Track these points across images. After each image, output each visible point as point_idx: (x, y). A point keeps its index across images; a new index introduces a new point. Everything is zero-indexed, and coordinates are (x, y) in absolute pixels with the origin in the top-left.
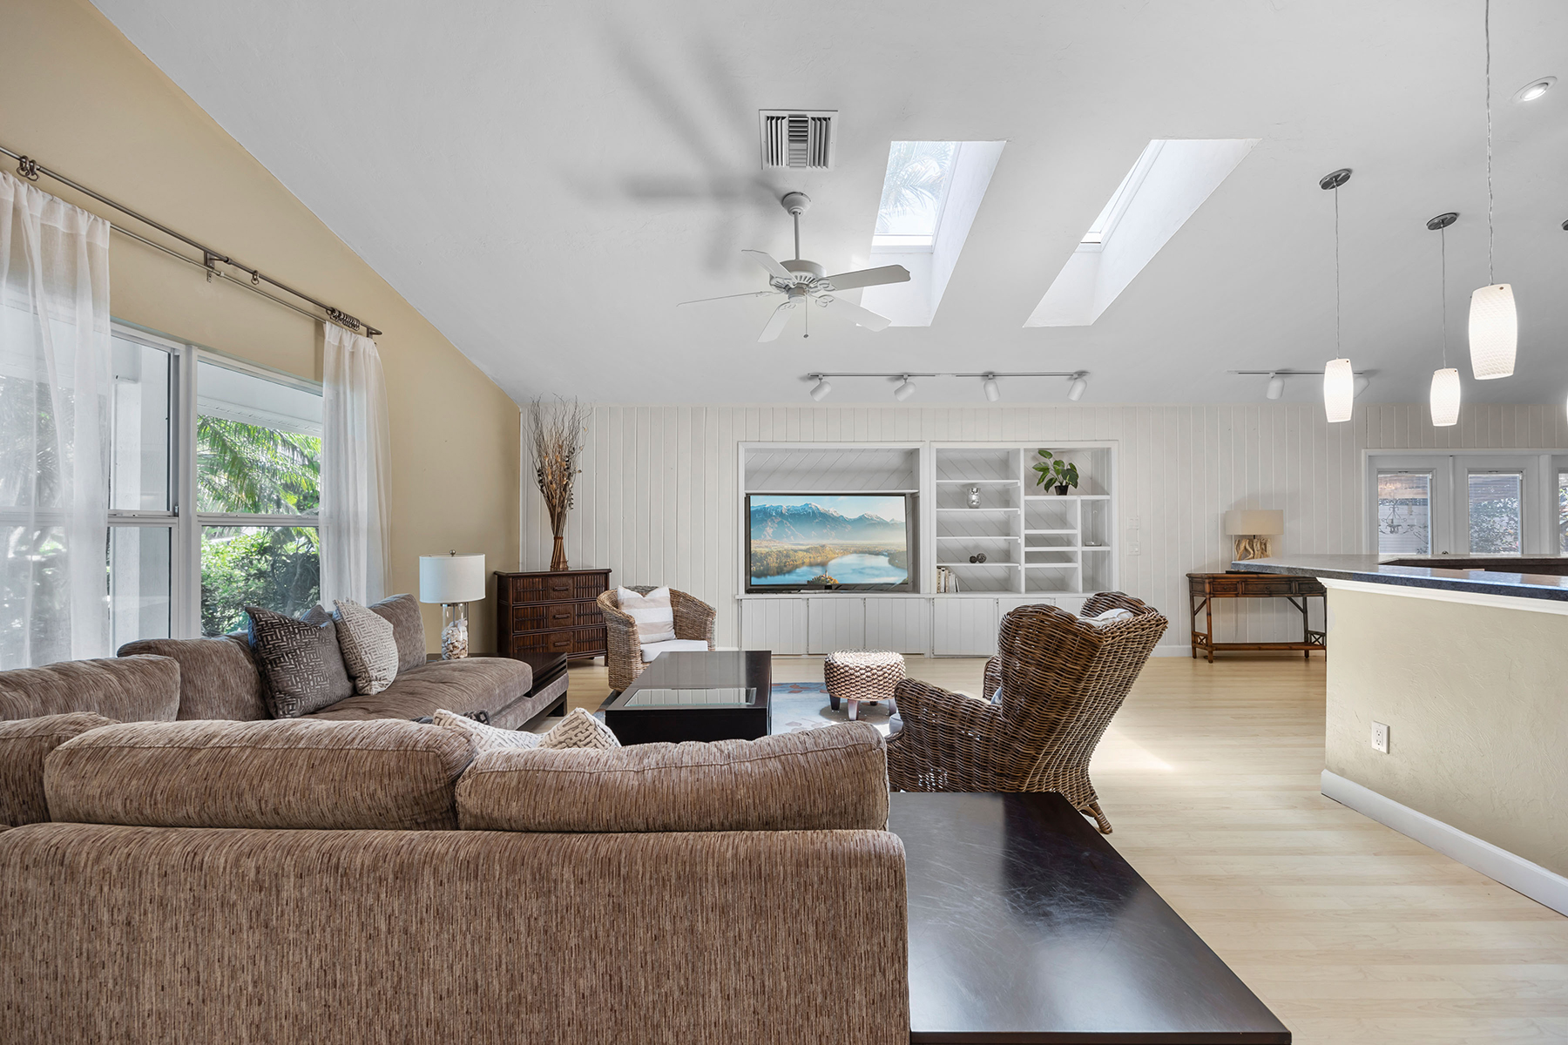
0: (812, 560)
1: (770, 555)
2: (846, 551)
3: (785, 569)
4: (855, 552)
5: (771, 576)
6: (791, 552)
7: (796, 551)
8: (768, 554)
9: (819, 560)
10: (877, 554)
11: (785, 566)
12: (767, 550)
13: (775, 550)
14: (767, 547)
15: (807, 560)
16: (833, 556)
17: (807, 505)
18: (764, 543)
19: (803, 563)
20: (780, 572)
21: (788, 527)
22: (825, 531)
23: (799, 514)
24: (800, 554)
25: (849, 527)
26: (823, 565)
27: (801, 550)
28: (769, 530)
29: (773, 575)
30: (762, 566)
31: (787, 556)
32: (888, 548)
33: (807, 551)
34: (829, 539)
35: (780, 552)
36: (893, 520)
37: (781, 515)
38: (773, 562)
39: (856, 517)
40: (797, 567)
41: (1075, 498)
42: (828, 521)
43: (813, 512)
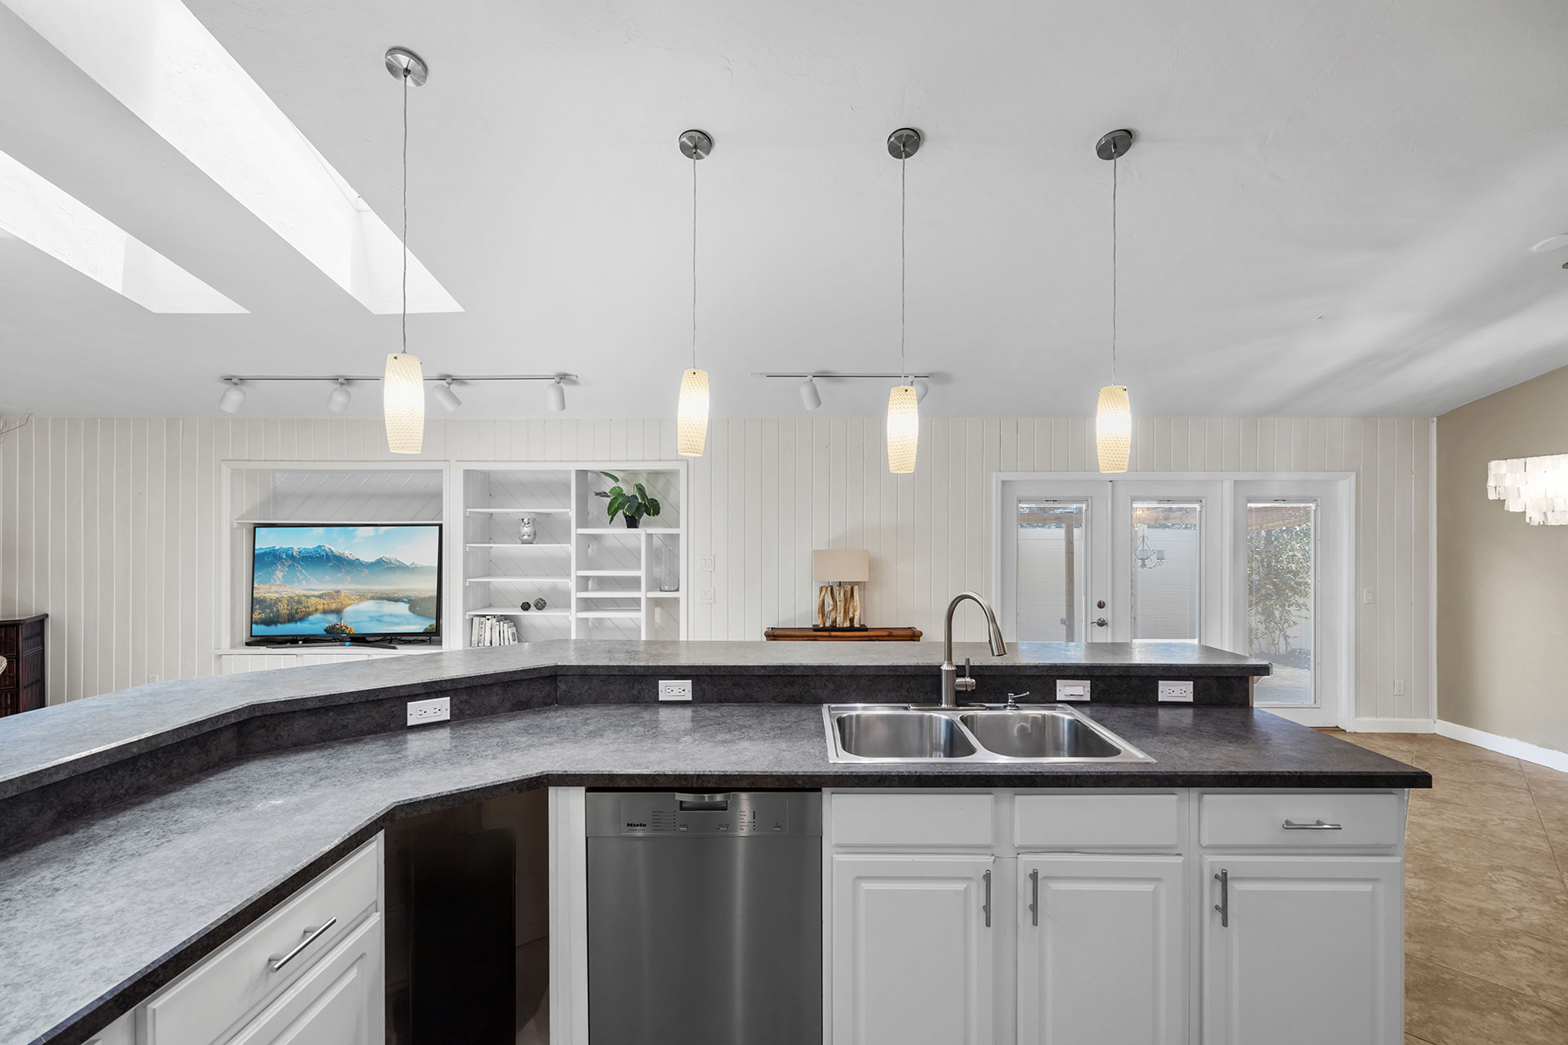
0: (326, 606)
1: (280, 601)
2: (362, 597)
3: (297, 616)
4: (373, 598)
5: (281, 623)
6: (303, 598)
7: (308, 597)
8: (278, 600)
9: (334, 606)
10: (397, 600)
11: (297, 613)
12: (277, 595)
13: (285, 596)
14: (277, 592)
15: (320, 607)
16: (349, 602)
17: (320, 547)
18: (274, 588)
19: (316, 610)
20: (292, 619)
21: (301, 572)
22: (339, 575)
23: (311, 557)
24: (313, 600)
25: (366, 571)
26: (338, 612)
27: (314, 596)
28: (279, 574)
29: (283, 623)
30: (272, 612)
31: (299, 602)
32: (409, 594)
33: (320, 597)
34: (344, 584)
35: (291, 597)
36: (413, 563)
37: (292, 557)
38: (283, 609)
39: (374, 560)
40: (310, 614)
42: (343, 565)
43: (327, 555)
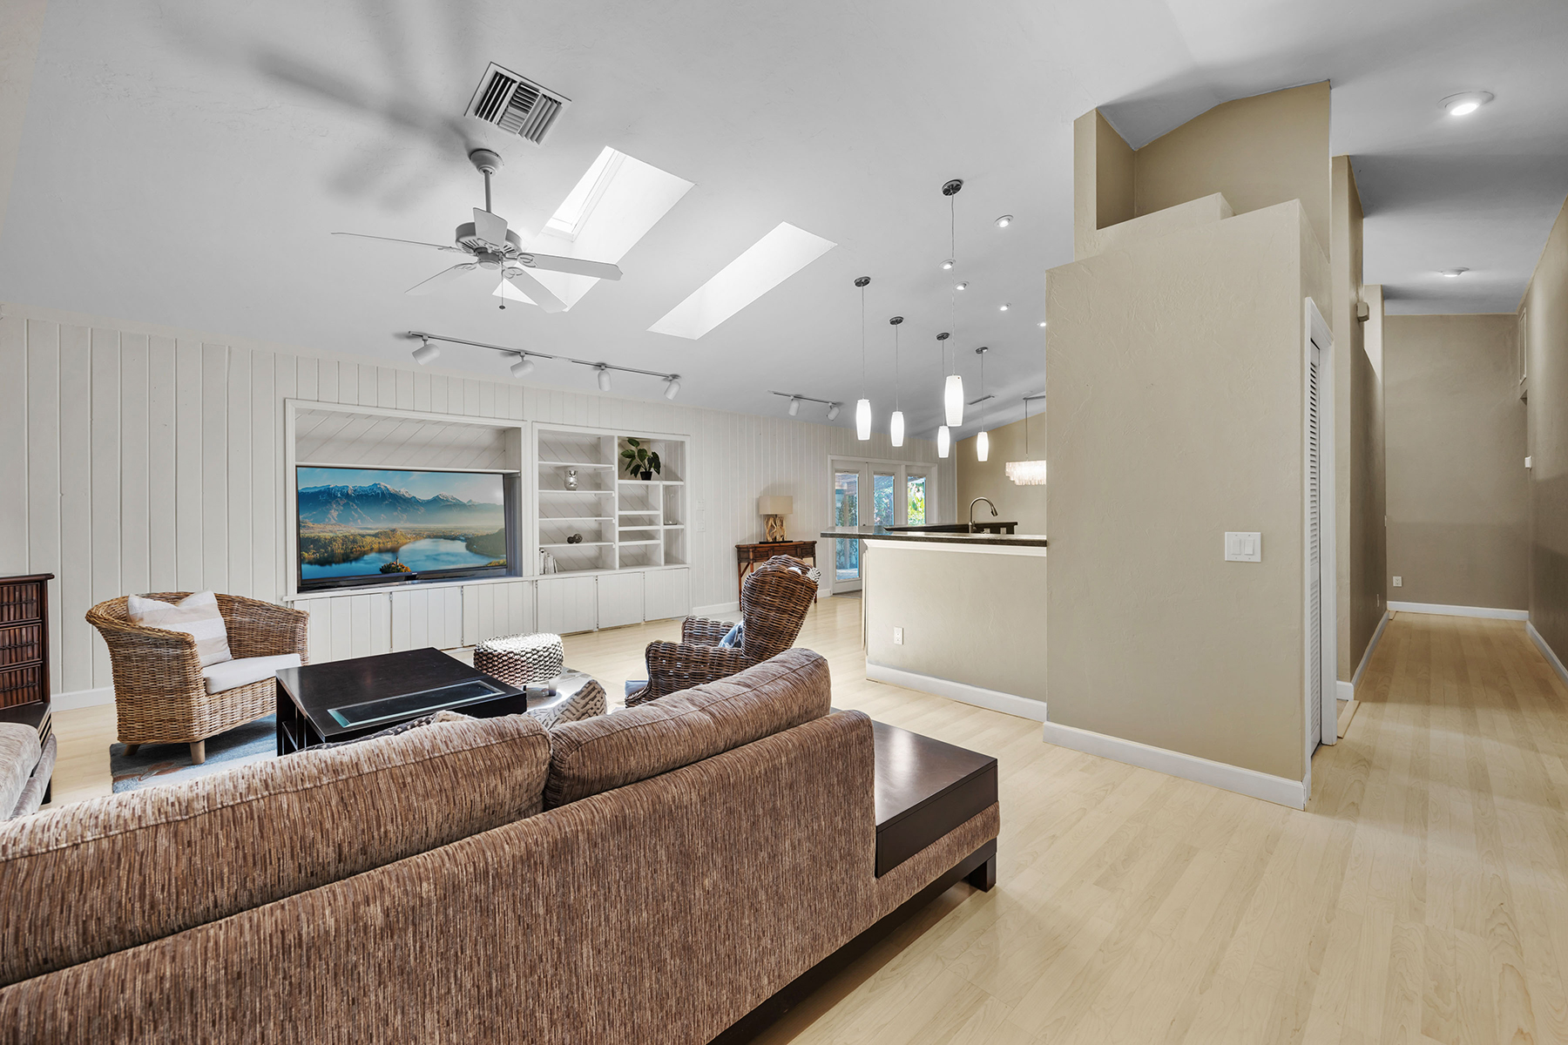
0: (381, 545)
1: (335, 541)
2: (419, 536)
3: (352, 555)
4: (429, 537)
5: (336, 563)
6: (358, 538)
7: (363, 536)
8: (333, 540)
9: (389, 545)
10: (454, 538)
11: (352, 553)
12: (332, 535)
13: (340, 535)
14: (331, 532)
15: (376, 546)
16: (405, 541)
17: (375, 485)
18: (329, 528)
19: (372, 549)
20: (347, 558)
21: (356, 511)
22: (395, 514)
23: (366, 495)
24: (368, 539)
25: (422, 509)
26: (394, 551)
27: (369, 535)
28: (334, 513)
29: (338, 563)
30: (326, 552)
31: (354, 541)
32: (466, 532)
33: (375, 536)
34: (400, 523)
35: (346, 537)
36: (470, 501)
37: (347, 496)
38: (338, 549)
39: (430, 498)
40: (365, 553)
41: (657, 484)
42: (398, 502)
43: (383, 493)
